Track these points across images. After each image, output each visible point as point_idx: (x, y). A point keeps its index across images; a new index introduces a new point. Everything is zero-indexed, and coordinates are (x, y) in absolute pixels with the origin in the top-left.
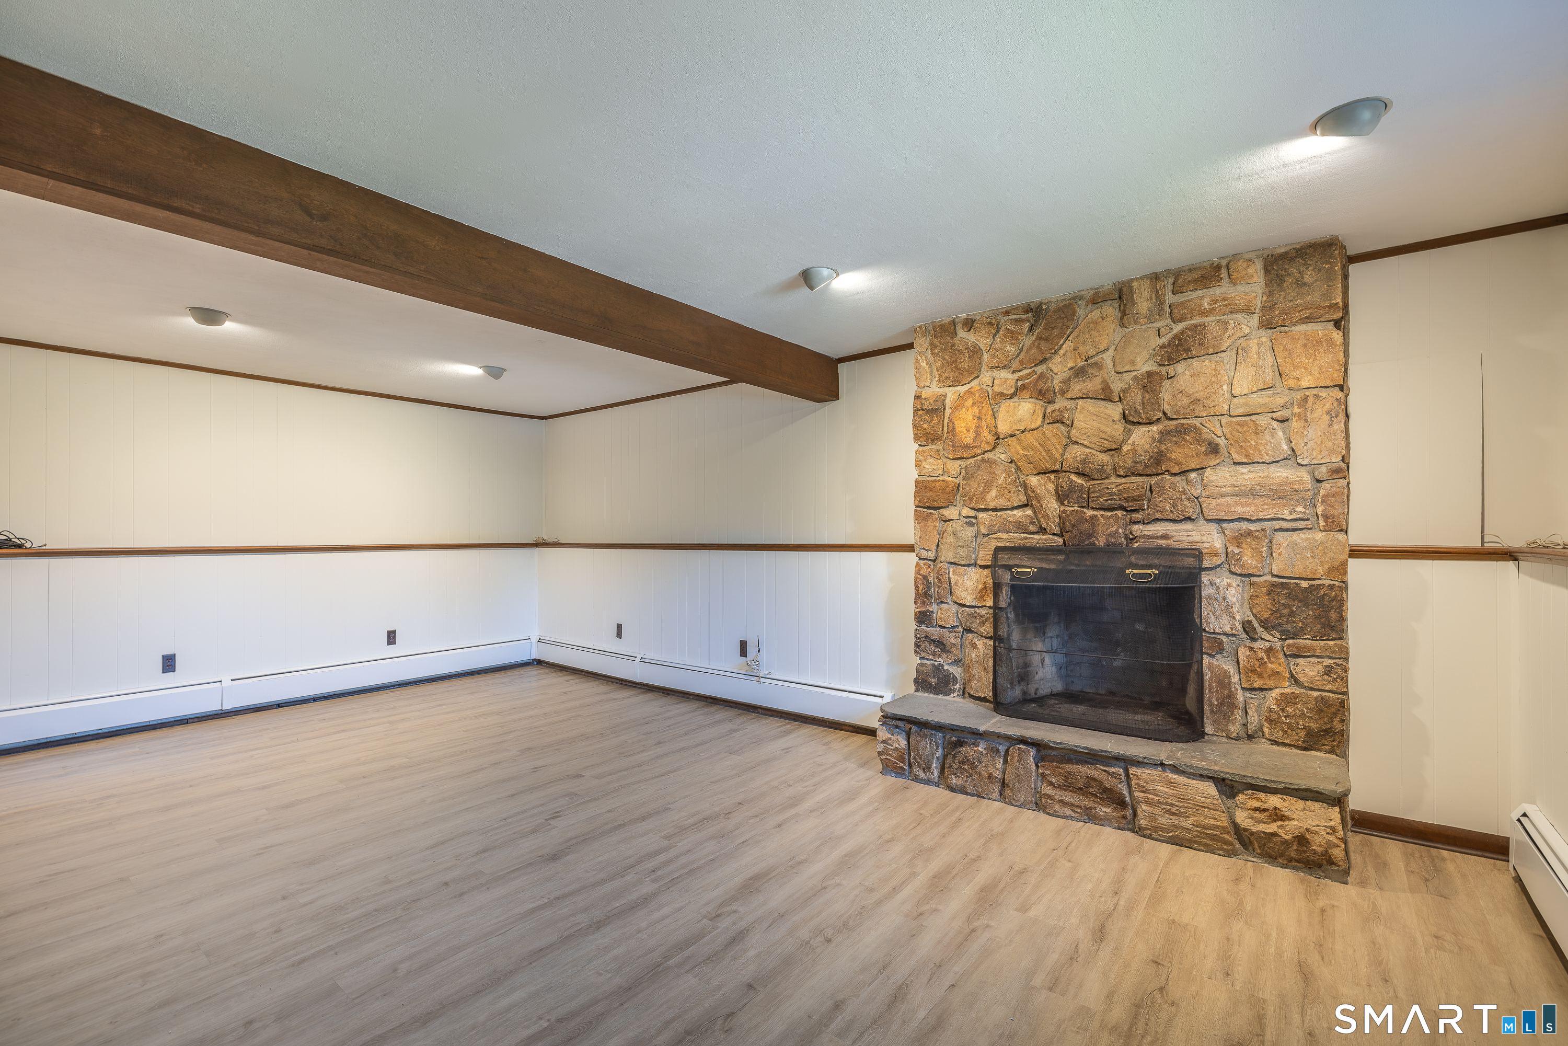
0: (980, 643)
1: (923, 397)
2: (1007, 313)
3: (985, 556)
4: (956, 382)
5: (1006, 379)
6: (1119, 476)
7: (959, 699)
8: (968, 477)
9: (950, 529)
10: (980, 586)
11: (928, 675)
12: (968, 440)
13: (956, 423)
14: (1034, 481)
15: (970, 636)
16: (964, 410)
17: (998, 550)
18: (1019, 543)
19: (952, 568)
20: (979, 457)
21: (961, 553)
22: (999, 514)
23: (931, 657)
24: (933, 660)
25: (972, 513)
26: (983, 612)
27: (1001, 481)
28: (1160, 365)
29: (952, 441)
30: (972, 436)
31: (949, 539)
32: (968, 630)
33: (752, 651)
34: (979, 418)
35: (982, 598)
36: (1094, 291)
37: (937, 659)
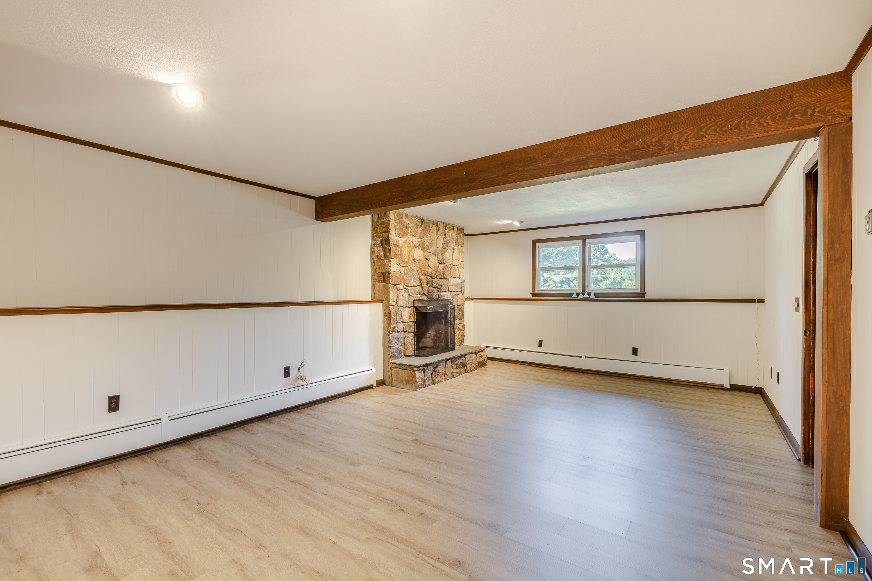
0: (410, 335)
1: (392, 239)
2: (415, 217)
3: (410, 304)
4: (402, 237)
5: (415, 240)
6: (437, 278)
7: (403, 359)
8: (406, 274)
9: (401, 293)
10: (409, 314)
11: (395, 352)
12: (406, 260)
13: (403, 252)
14: (422, 277)
15: (406, 333)
16: (405, 248)
17: (414, 301)
18: (419, 298)
19: (401, 308)
20: (409, 267)
21: (404, 302)
22: (413, 288)
23: (395, 345)
24: (395, 346)
25: (406, 288)
26: (410, 323)
27: (414, 276)
28: (443, 248)
29: (402, 259)
30: (408, 259)
31: (401, 297)
32: (405, 332)
34: (409, 252)
35: (409, 319)
37: (397, 345)
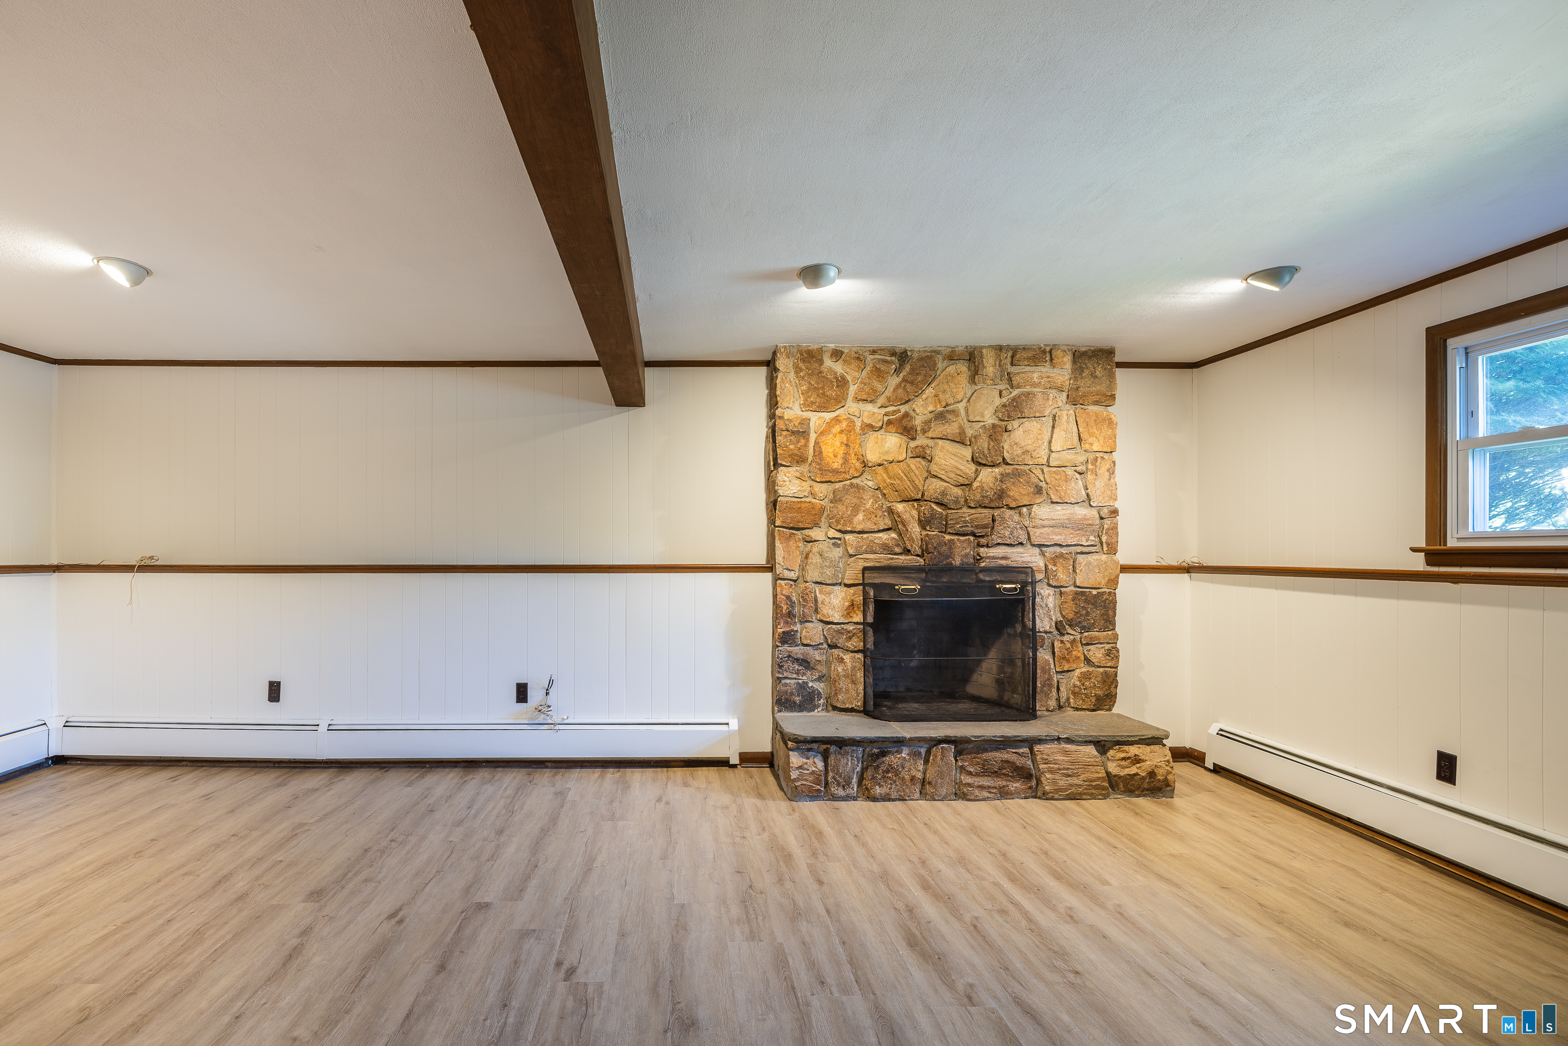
0: (847, 657)
1: (786, 418)
2: (874, 352)
3: (852, 573)
4: (822, 408)
5: (872, 412)
6: (970, 507)
7: (824, 714)
8: (836, 500)
9: (815, 550)
10: (847, 604)
11: (792, 694)
12: (835, 466)
13: (823, 447)
14: (900, 507)
15: (836, 652)
16: (831, 436)
17: (865, 569)
18: (885, 563)
19: (817, 588)
20: (848, 482)
21: (828, 573)
22: (865, 536)
23: (794, 676)
24: (795, 679)
25: (838, 535)
26: (851, 627)
27: (868, 506)
28: (1001, 420)
29: (819, 464)
30: (841, 462)
31: (815, 559)
32: (832, 646)
33: (534, 696)
34: (847, 445)
35: (848, 615)
36: (951, 350)
37: (801, 677)
